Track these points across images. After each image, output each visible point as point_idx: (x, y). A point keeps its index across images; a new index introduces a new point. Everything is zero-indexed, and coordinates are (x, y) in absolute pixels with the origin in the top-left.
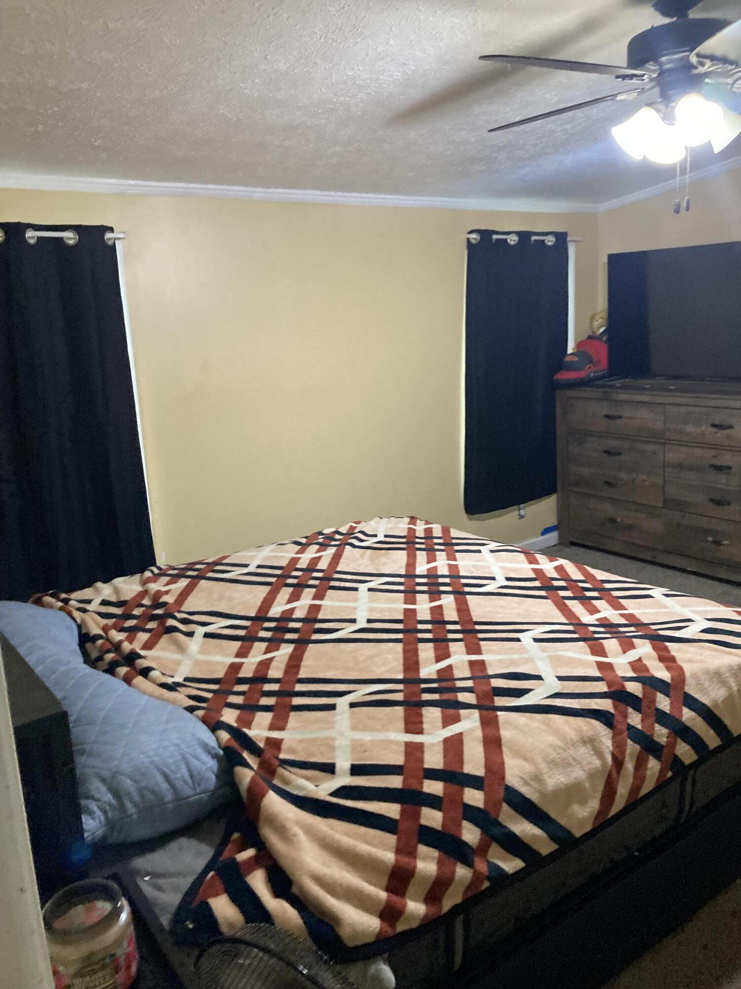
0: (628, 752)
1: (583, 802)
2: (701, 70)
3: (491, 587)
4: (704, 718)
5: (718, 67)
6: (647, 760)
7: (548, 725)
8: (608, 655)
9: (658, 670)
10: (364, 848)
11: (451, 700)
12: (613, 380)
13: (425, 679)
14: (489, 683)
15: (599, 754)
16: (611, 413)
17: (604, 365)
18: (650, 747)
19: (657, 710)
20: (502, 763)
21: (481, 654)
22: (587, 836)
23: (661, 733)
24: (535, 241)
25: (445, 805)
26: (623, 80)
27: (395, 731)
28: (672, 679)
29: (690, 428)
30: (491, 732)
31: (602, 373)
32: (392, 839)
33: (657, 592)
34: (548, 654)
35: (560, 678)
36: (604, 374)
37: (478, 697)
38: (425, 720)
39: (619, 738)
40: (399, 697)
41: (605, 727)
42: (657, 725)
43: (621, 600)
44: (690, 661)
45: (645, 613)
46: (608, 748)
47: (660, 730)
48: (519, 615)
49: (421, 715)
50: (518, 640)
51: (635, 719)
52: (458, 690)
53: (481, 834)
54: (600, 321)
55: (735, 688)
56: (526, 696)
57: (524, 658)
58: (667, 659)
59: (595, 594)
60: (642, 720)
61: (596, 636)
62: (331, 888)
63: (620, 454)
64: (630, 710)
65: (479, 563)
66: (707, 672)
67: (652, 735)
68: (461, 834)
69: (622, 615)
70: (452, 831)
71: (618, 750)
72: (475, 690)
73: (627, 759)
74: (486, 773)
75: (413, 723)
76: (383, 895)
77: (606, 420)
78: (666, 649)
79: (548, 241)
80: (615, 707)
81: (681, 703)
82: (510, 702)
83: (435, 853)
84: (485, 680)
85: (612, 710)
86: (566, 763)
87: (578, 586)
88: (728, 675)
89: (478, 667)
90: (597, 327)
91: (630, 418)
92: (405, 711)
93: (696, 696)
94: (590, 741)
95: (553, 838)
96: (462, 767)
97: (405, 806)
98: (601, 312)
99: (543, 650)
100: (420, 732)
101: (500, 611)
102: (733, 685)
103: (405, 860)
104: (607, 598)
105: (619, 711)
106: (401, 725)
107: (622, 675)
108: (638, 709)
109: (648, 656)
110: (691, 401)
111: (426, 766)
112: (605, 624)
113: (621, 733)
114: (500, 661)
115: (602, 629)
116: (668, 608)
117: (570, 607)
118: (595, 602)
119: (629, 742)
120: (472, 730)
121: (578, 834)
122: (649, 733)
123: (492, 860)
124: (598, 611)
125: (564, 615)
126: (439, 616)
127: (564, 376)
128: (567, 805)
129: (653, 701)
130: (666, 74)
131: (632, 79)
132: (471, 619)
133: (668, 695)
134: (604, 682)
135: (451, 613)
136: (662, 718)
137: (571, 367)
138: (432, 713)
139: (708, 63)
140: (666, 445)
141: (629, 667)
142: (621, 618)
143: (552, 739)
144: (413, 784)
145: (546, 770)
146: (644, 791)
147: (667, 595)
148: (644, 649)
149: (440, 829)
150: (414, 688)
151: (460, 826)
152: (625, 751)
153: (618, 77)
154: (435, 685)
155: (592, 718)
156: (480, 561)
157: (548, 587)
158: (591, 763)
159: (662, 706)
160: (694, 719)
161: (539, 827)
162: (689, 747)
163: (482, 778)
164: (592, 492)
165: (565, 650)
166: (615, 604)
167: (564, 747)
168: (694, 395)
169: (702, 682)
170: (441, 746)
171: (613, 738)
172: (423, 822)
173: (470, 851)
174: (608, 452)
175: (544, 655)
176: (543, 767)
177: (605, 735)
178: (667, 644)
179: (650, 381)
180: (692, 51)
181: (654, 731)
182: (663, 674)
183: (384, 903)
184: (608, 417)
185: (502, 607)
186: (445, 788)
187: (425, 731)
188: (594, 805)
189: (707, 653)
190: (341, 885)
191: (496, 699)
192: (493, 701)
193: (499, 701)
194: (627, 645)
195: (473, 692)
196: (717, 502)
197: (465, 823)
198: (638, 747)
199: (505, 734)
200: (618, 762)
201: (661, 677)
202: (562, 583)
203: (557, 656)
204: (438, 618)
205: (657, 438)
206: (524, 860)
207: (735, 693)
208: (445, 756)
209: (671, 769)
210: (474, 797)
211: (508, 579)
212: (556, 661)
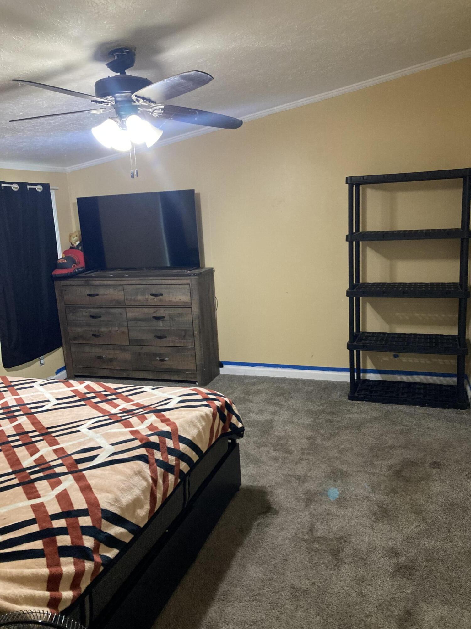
0: (158, 473)
1: (141, 507)
2: (137, 103)
3: (48, 406)
4: (189, 447)
5: (147, 103)
6: (168, 475)
7: (115, 471)
8: (134, 426)
9: (163, 427)
10: (28, 572)
11: (51, 474)
12: (90, 273)
13: (27, 468)
14: (72, 458)
15: (145, 478)
16: (92, 293)
17: (82, 264)
18: (168, 468)
19: (168, 447)
20: (96, 498)
21: (59, 444)
22: (146, 526)
23: (172, 460)
24: (29, 188)
25: (70, 531)
26: (96, 103)
27: (21, 501)
28: (172, 430)
29: (139, 297)
30: (82, 484)
31: (83, 269)
32: (43, 561)
33: (147, 388)
34: (100, 434)
35: (113, 445)
36: (83, 270)
37: (67, 468)
38: (38, 489)
39: (152, 467)
40: (16, 481)
41: (145, 463)
42: (169, 456)
43: (129, 397)
44: (178, 419)
45: (145, 401)
46: (148, 474)
47: (171, 458)
48: (73, 418)
49: (35, 488)
50: (79, 431)
51: (158, 455)
52: (53, 467)
53: (94, 540)
54: (76, 238)
55: (201, 428)
56: (96, 459)
57: (87, 440)
58: (165, 421)
59: (113, 397)
60: (162, 455)
61: (123, 418)
62: (15, 600)
63: (100, 317)
64: (155, 451)
65: (35, 394)
66: (187, 422)
67: (168, 461)
68: (83, 543)
69: (133, 405)
70: (78, 543)
71: (153, 474)
72: (64, 464)
73: (159, 477)
74: (88, 506)
75: (32, 493)
76: (48, 594)
77: (88, 297)
78: (163, 416)
79: (38, 189)
80: (147, 451)
81: (178, 441)
82: (88, 465)
83: (71, 559)
84: (69, 457)
85: (146, 454)
86: (130, 488)
87: (102, 394)
88: (196, 421)
89: (60, 452)
90: (75, 241)
91: (104, 295)
92: (23, 488)
93: (184, 436)
94: (139, 473)
95: (131, 531)
96: (73, 507)
97: (45, 540)
98: (75, 232)
99: (96, 433)
100: (38, 496)
101: (60, 418)
102: (200, 426)
103: (54, 569)
104: (121, 397)
105: (150, 453)
106: (24, 496)
107: (146, 434)
108: (159, 450)
109: (155, 421)
110: (138, 282)
111: (50, 514)
112: (125, 411)
113: (153, 464)
114: (73, 445)
115: (125, 414)
116: (156, 395)
117: (102, 407)
118: (115, 401)
119: (158, 468)
120: (71, 486)
121: (142, 526)
122: (166, 461)
123: (102, 554)
124: (119, 406)
125: (100, 412)
126: (21, 430)
127: (58, 272)
128: (134, 511)
129: (165, 444)
130: (119, 103)
131: (102, 104)
132: (44, 427)
133: (171, 439)
134: (138, 440)
135: (28, 426)
136: (171, 451)
137: (62, 266)
138: (42, 484)
139: (141, 100)
140: (127, 308)
141: (147, 430)
142: (132, 406)
143: (120, 477)
144: (46, 526)
145: (120, 495)
146: (169, 493)
147: (152, 389)
148: (152, 418)
149: (71, 545)
150: (23, 474)
151: (82, 539)
152: (157, 474)
153: (92, 101)
154: (37, 469)
155: (137, 460)
156: (36, 392)
157: (84, 399)
158: (142, 485)
159: (170, 445)
160: (186, 448)
161: (123, 527)
162: (185, 464)
163: (87, 509)
164: (85, 342)
165: (111, 429)
166: (126, 399)
167: (126, 480)
168: (139, 278)
169: (185, 428)
170: (55, 499)
171: (150, 468)
172: (59, 544)
173: (90, 551)
174: (93, 317)
175: (98, 435)
176: (119, 493)
177: (146, 467)
178: (163, 413)
179: (112, 272)
180: (132, 93)
181: (168, 460)
182: (167, 428)
183: (49, 597)
184: (90, 295)
185: (60, 416)
186: (66, 521)
187: (41, 495)
188: (147, 507)
189: (184, 413)
190: (20, 596)
191: (78, 465)
192: (77, 467)
193: (81, 466)
194: (142, 419)
195: (64, 465)
196: (160, 337)
197: (84, 537)
198: (163, 470)
199: (92, 482)
200: (155, 481)
201: (165, 430)
202: (93, 395)
203: (107, 433)
204: (21, 431)
205: (120, 304)
206: (117, 549)
207: (201, 430)
208: (60, 505)
209: (180, 478)
210: (85, 521)
211: (58, 399)
212: (107, 436)
